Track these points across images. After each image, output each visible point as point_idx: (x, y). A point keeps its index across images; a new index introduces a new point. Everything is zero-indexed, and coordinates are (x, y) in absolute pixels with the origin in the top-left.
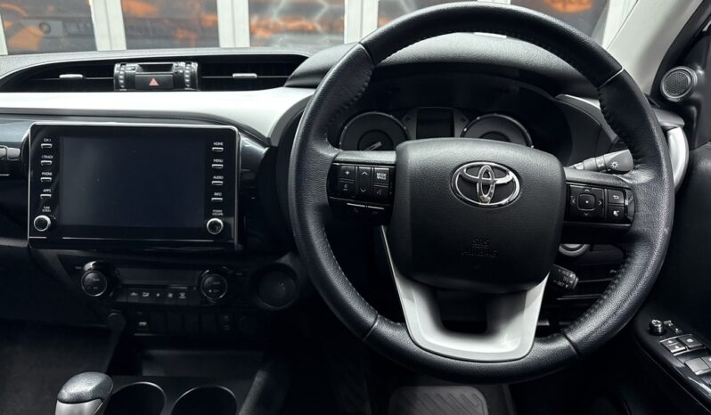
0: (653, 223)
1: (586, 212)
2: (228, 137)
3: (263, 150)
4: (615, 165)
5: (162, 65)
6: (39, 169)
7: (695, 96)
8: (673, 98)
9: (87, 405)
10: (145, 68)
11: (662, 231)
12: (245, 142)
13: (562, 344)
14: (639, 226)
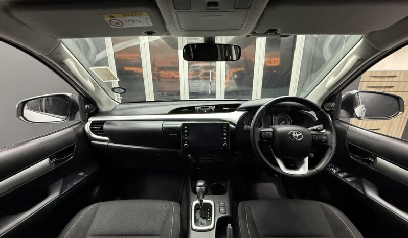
0: (332, 143)
1: (317, 141)
2: (227, 125)
3: (234, 127)
4: (319, 128)
5: (206, 107)
6: (184, 133)
7: (333, 109)
8: (327, 110)
9: (203, 188)
10: (202, 108)
11: (334, 145)
12: (231, 125)
13: (315, 170)
14: (329, 144)
